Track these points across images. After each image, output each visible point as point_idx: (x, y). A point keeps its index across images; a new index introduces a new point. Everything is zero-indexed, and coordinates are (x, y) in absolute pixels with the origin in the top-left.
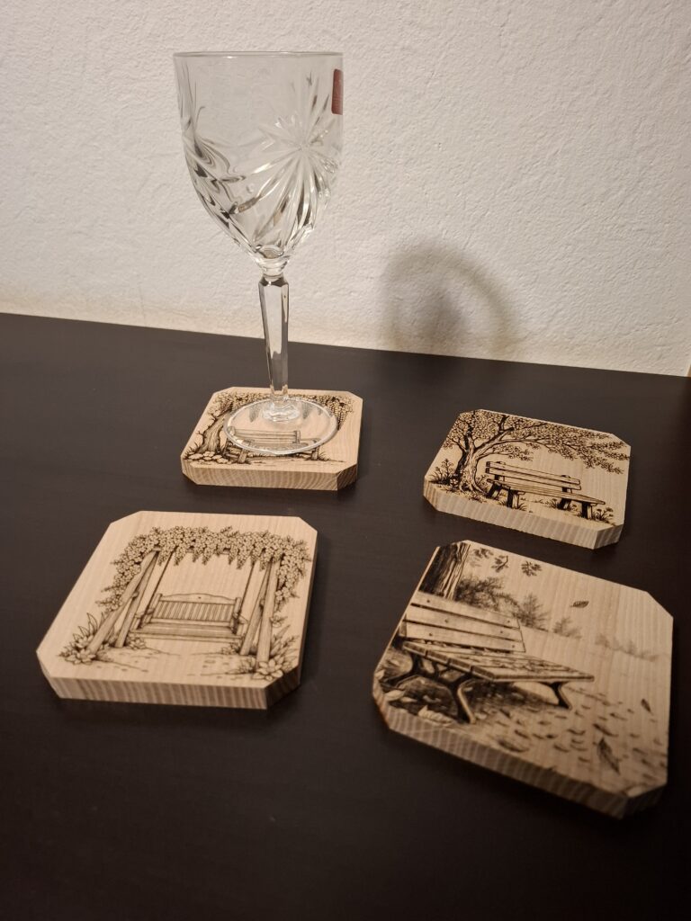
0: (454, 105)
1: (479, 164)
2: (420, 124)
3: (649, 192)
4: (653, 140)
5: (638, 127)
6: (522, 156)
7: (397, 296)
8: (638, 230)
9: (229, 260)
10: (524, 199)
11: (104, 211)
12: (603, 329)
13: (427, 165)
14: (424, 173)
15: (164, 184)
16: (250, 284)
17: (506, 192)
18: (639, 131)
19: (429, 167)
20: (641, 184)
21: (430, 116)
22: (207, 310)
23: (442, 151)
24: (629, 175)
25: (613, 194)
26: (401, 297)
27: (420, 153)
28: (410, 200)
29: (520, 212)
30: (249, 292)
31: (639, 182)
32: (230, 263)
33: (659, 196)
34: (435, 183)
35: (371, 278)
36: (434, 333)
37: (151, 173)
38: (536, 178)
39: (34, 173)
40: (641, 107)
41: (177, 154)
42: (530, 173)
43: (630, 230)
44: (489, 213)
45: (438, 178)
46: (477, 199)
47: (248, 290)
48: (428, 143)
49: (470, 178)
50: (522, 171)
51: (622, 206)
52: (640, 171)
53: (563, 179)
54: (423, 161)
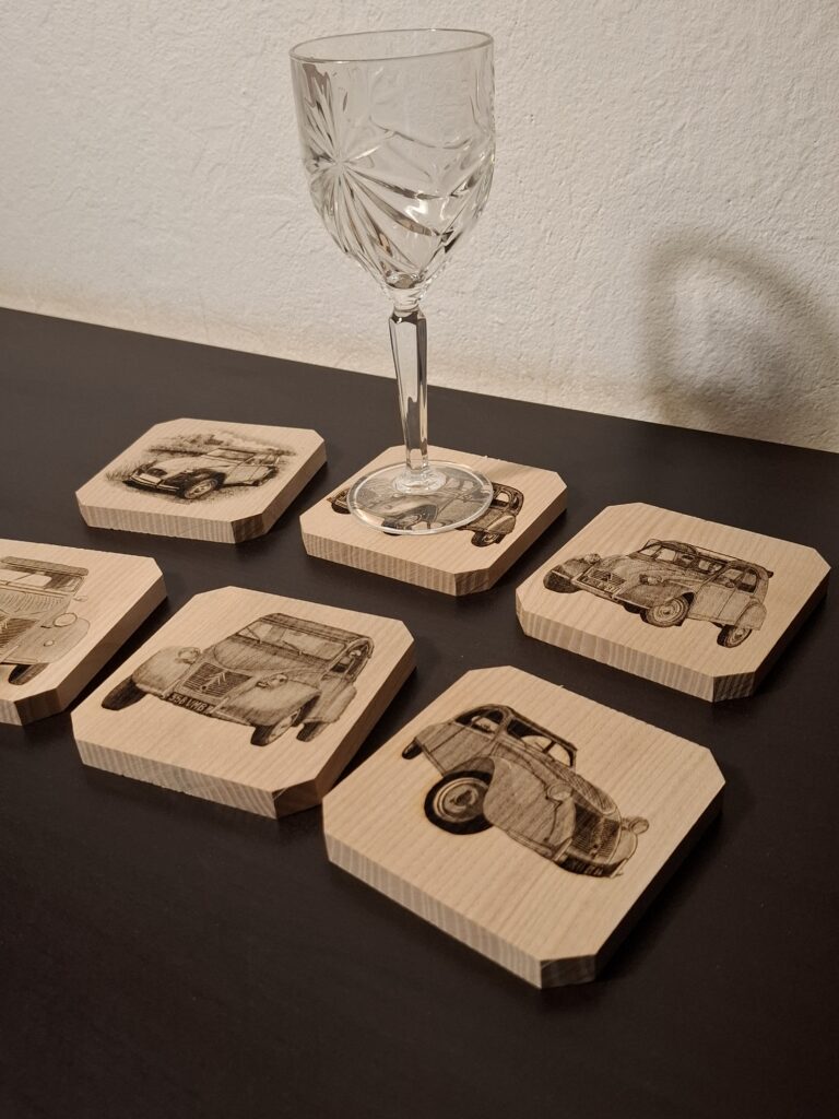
0: (545, 63)
1: (584, 143)
2: (505, 88)
3: (818, 184)
4: (813, 110)
5: (791, 92)
6: (637, 133)
7: (497, 319)
8: (807, 238)
9: (296, 262)
10: (646, 191)
11: (158, 196)
12: (774, 381)
13: (520, 143)
14: (517, 154)
15: (219, 164)
16: (319, 294)
17: (621, 180)
18: (792, 96)
19: (522, 147)
20: (804, 172)
21: (517, 79)
22: (275, 326)
23: (536, 125)
24: (786, 158)
25: (767, 187)
26: (501, 321)
27: (510, 127)
28: (503, 190)
29: (643, 210)
30: (319, 305)
31: (801, 169)
32: (297, 266)
33: (831, 190)
34: (531, 167)
35: (463, 293)
36: (548, 374)
37: (204, 150)
38: (660, 163)
39: (84, 147)
40: (792, 64)
41: (231, 125)
42: (652, 155)
43: (796, 238)
44: (602, 210)
45: (534, 161)
46: (586, 190)
47: (319, 302)
48: (517, 115)
49: (573, 161)
50: (640, 153)
51: (781, 204)
52: (801, 154)
53: (696, 165)
54: (514, 138)
